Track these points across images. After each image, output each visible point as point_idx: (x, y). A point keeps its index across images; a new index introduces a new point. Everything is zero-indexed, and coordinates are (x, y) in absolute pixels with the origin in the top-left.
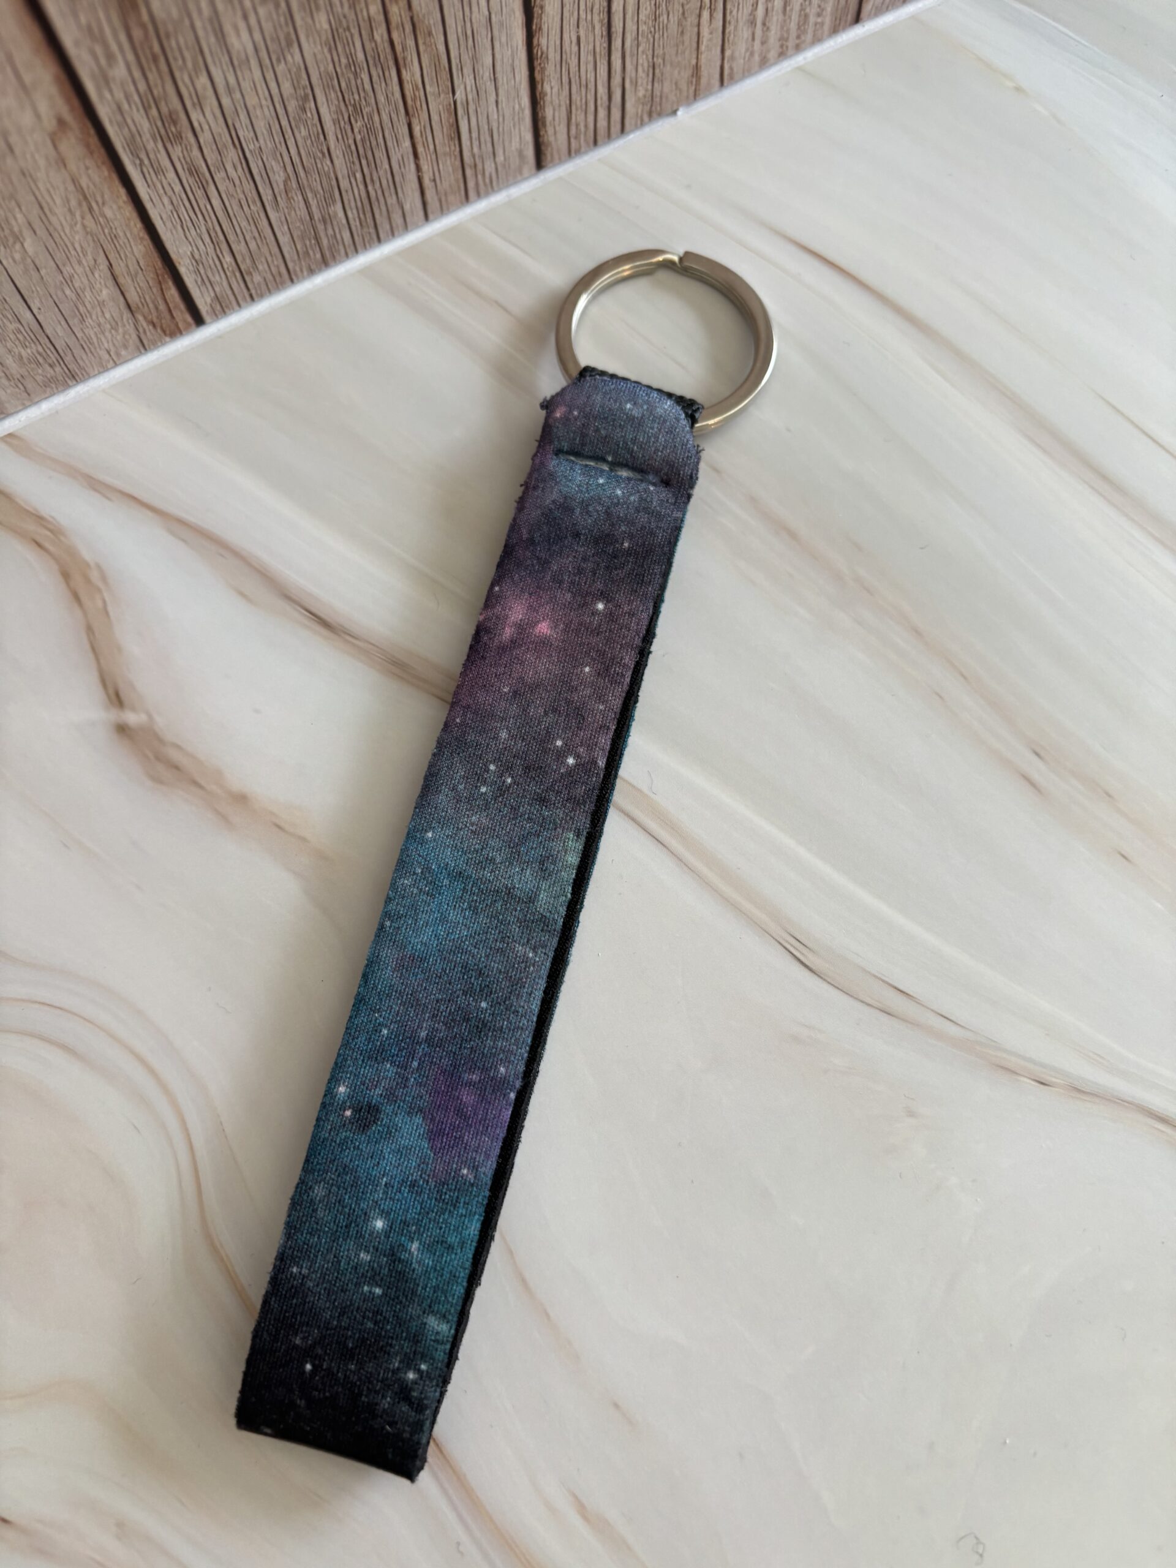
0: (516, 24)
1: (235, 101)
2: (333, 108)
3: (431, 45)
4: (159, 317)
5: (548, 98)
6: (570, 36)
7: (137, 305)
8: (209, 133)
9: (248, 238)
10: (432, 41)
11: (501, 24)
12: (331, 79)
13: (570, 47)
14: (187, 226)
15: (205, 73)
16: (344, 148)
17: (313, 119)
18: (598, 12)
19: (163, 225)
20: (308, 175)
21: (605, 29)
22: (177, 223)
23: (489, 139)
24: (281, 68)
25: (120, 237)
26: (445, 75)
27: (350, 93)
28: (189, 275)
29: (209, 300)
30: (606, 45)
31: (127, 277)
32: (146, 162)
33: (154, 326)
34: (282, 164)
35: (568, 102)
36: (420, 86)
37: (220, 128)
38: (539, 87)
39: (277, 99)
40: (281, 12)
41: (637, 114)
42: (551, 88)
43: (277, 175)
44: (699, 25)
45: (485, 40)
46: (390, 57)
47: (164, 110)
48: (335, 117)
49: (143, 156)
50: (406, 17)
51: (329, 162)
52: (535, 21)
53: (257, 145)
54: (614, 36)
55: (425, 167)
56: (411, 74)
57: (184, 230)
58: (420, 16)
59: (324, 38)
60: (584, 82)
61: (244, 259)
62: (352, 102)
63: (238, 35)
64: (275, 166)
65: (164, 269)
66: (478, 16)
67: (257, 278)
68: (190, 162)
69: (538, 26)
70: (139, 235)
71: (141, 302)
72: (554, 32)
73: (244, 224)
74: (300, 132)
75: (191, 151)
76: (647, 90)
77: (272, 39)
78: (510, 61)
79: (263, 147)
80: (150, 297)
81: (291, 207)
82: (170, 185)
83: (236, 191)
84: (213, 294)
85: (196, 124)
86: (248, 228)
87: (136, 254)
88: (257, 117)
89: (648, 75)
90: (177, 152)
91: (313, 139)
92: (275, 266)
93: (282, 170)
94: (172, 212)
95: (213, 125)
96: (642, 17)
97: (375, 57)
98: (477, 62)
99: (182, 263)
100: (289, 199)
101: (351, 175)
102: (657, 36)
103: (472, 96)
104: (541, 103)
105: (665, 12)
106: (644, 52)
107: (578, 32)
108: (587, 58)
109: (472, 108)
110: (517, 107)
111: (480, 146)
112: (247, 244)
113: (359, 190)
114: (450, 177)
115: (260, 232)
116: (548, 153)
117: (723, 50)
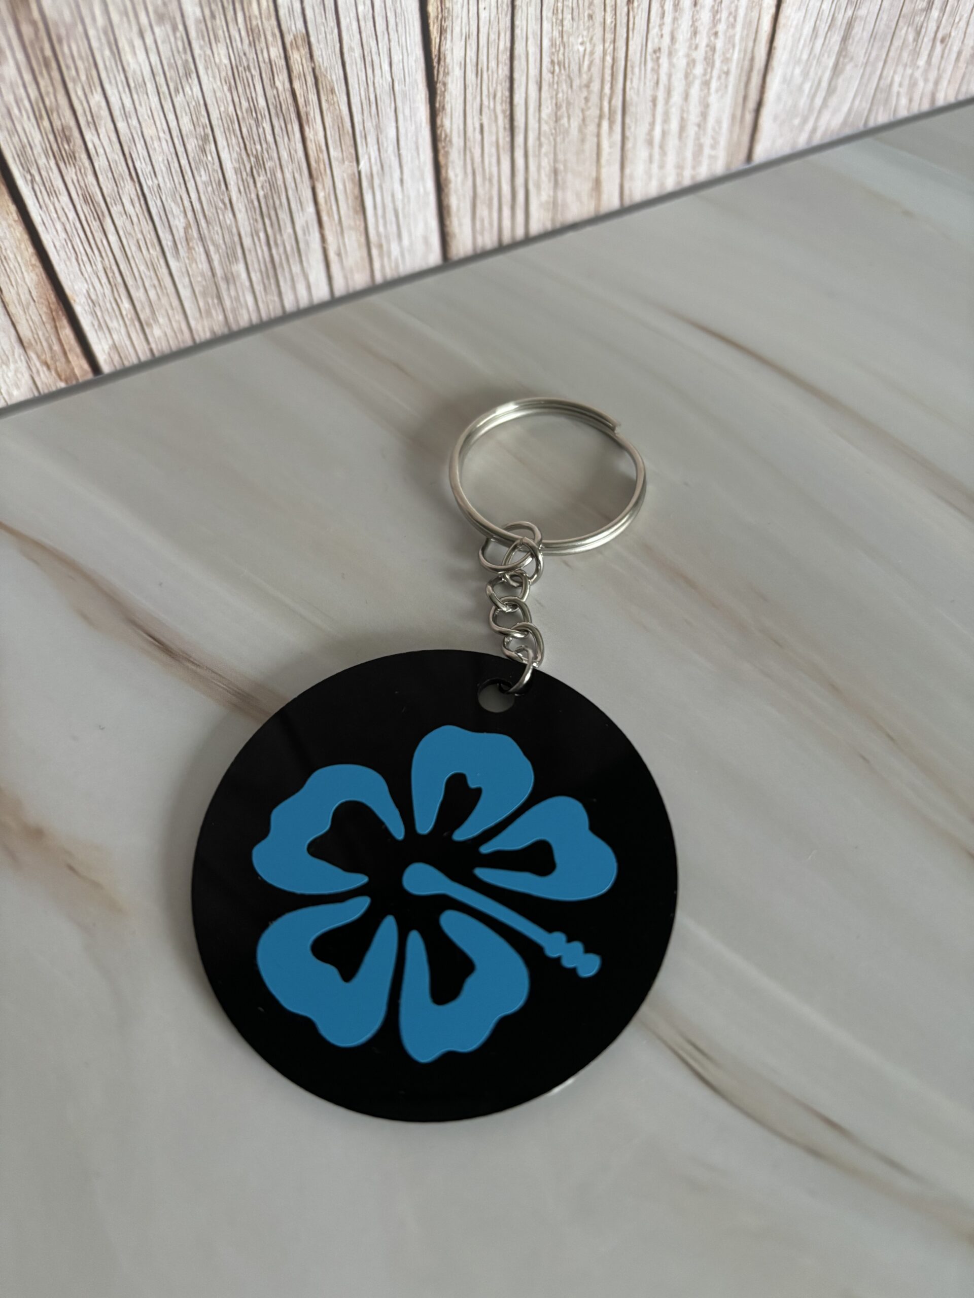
0: (419, 97)
1: (131, 127)
2: (235, 155)
3: (334, 103)
4: (53, 358)
5: (452, 186)
6: (473, 122)
7: (30, 340)
8: (104, 156)
9: (147, 284)
10: (335, 99)
11: (405, 95)
12: (232, 122)
13: (474, 135)
14: (82, 260)
15: (99, 89)
16: (246, 201)
17: (214, 164)
18: (500, 101)
19: (56, 253)
20: (210, 227)
21: (507, 121)
22: (71, 254)
23: (394, 219)
24: (179, 100)
25: (10, 260)
26: (348, 140)
27: (252, 142)
28: (85, 315)
29: (106, 348)
30: (508, 139)
31: (18, 306)
32: (38, 178)
33: (48, 368)
34: (182, 209)
35: (471, 193)
36: (324, 148)
37: (116, 156)
38: (443, 172)
39: (175, 133)
40: (178, 35)
42: (455, 174)
43: (177, 219)
44: (598, 135)
45: (388, 110)
46: (292, 109)
47: (57, 124)
48: (237, 165)
49: (34, 171)
50: (308, 66)
51: (231, 215)
52: (438, 98)
53: (156, 182)
54: (517, 131)
55: (330, 238)
56: (314, 133)
57: (79, 264)
58: (323, 70)
59: (223, 74)
60: (487, 176)
61: (143, 308)
62: (254, 152)
63: (134, 54)
64: (175, 209)
65: (58, 304)
66: (381, 82)
67: (156, 333)
68: (84, 187)
69: (442, 105)
70: (30, 261)
71: (34, 338)
72: (457, 114)
73: (142, 268)
74: (201, 176)
75: (86, 176)
76: (549, 196)
77: (170, 65)
78: (414, 139)
79: (162, 185)
80: (44, 334)
81: (193, 260)
82: (63, 209)
83: (134, 229)
84: (110, 342)
85: (90, 146)
86: (149, 273)
87: (29, 284)
88: (155, 149)
89: (549, 181)
90: (70, 174)
91: (214, 186)
92: (176, 321)
93: (182, 215)
94: (66, 241)
95: (108, 151)
96: (544, 115)
97: (276, 107)
98: (381, 133)
99: (77, 301)
100: (190, 249)
101: (254, 234)
102: (559, 139)
103: (376, 169)
104: (446, 190)
105: (566, 115)
106: (546, 154)
107: (481, 119)
108: (490, 149)
109: (376, 182)
110: (422, 190)
111: (385, 225)
112: (146, 291)
113: (263, 252)
114: (355, 253)
115: (160, 281)
116: (453, 245)
117: (622, 168)
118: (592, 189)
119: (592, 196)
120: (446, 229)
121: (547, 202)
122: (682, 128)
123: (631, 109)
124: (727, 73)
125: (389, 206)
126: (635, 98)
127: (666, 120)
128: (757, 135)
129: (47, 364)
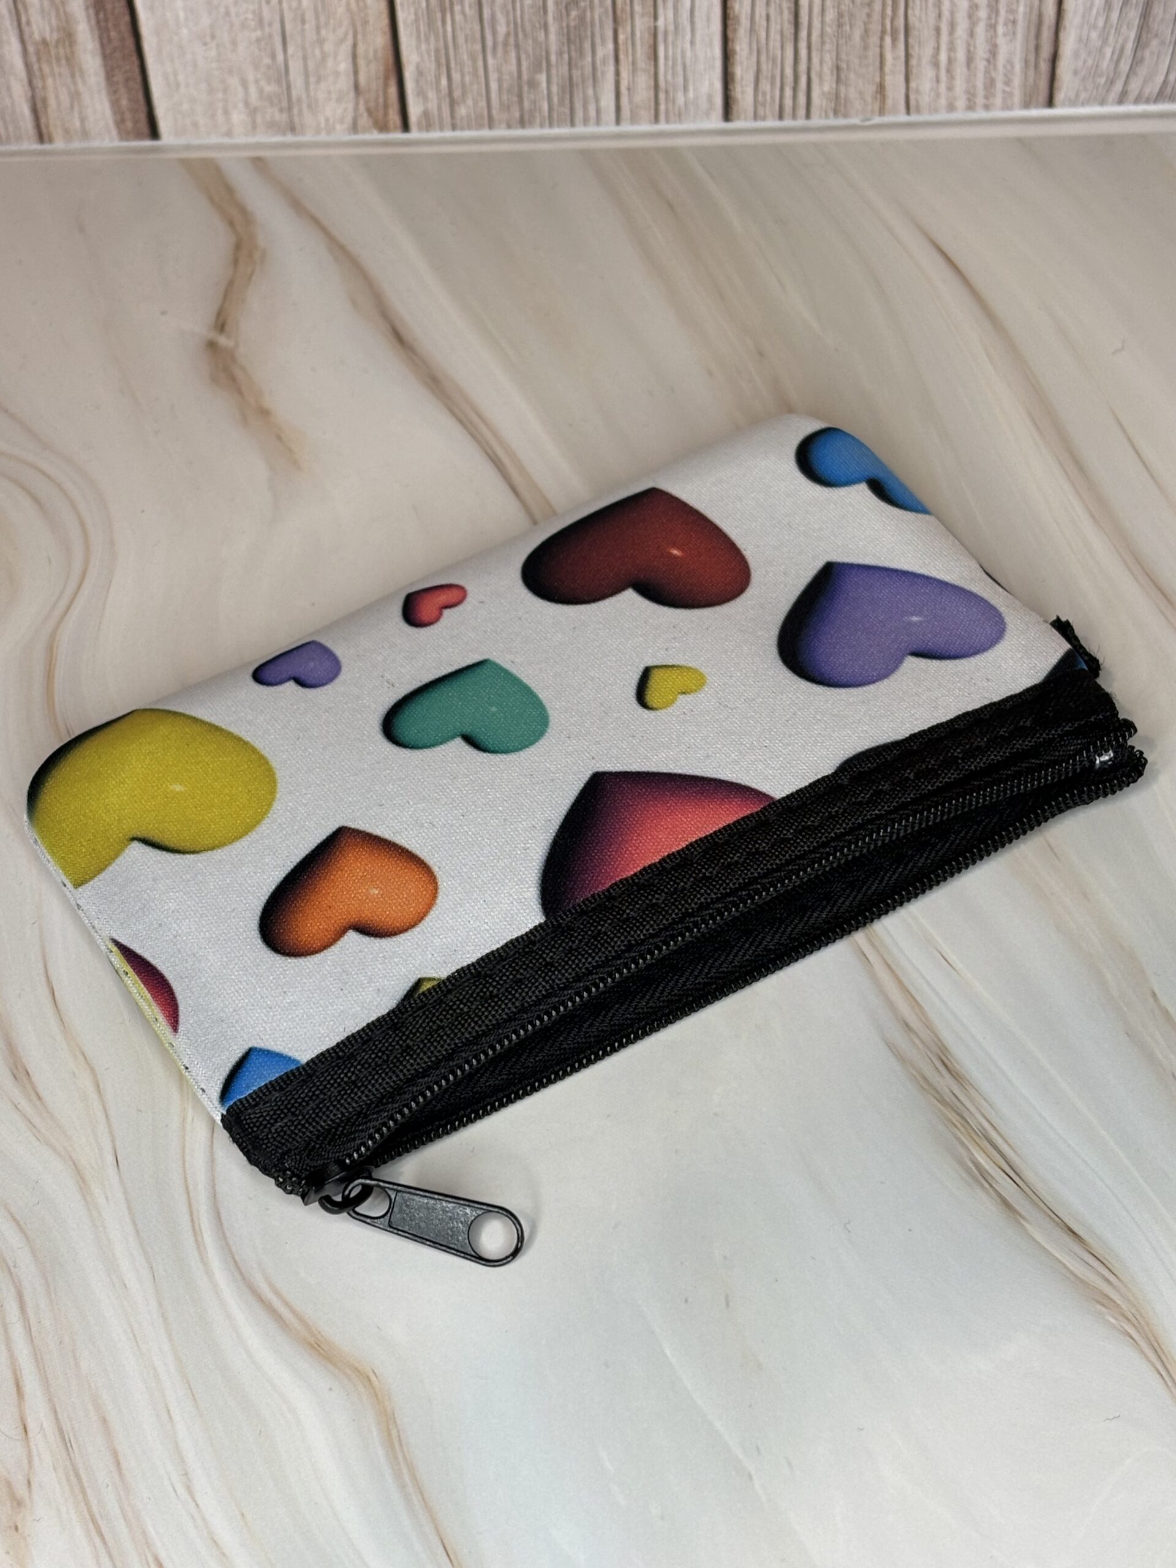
4: (376, 108)
5: (738, 58)
6: (760, 11)
7: (363, 88)
9: (465, 71)
13: (760, 21)
14: (421, 40)
16: (558, 27)
19: (403, 29)
20: (526, 39)
21: (792, 17)
22: (414, 33)
23: (682, 73)
25: (370, 24)
28: (411, 81)
29: (418, 114)
30: (792, 31)
31: (364, 60)
33: (370, 117)
34: (507, 20)
35: (755, 68)
36: (628, 2)
38: (730, 44)
41: (821, 106)
42: (741, 47)
43: (501, 26)
44: (881, 47)
51: (543, 34)
54: (801, 26)
55: (624, 74)
57: (418, 41)
60: (771, 57)
61: (457, 88)
64: (501, 19)
65: (394, 67)
67: (462, 112)
70: (384, 30)
71: (367, 87)
73: (465, 57)
76: (831, 87)
78: (707, 13)
80: (375, 87)
81: (506, 61)
83: (466, 27)
84: (423, 109)
86: (468, 61)
87: (377, 46)
89: (832, 73)
91: (536, 10)
92: (479, 107)
93: (506, 25)
96: (828, 19)
98: (678, 2)
99: (409, 68)
100: (506, 52)
101: (560, 54)
102: (842, 41)
103: (671, 28)
104: (731, 60)
105: (848, 23)
106: (830, 52)
107: (767, 10)
108: (775, 36)
109: (670, 38)
110: (709, 54)
111: (674, 74)
112: (463, 75)
113: (565, 69)
114: (643, 92)
115: (476, 70)
116: (735, 109)
117: (907, 80)
118: (877, 92)
119: (876, 98)
120: (729, 93)
121: (829, 93)
122: (970, 60)
123: (914, 33)
124: (1014, 22)
125: (679, 62)
126: (917, 25)
127: (952, 48)
128: (1057, 84)
129: (369, 112)
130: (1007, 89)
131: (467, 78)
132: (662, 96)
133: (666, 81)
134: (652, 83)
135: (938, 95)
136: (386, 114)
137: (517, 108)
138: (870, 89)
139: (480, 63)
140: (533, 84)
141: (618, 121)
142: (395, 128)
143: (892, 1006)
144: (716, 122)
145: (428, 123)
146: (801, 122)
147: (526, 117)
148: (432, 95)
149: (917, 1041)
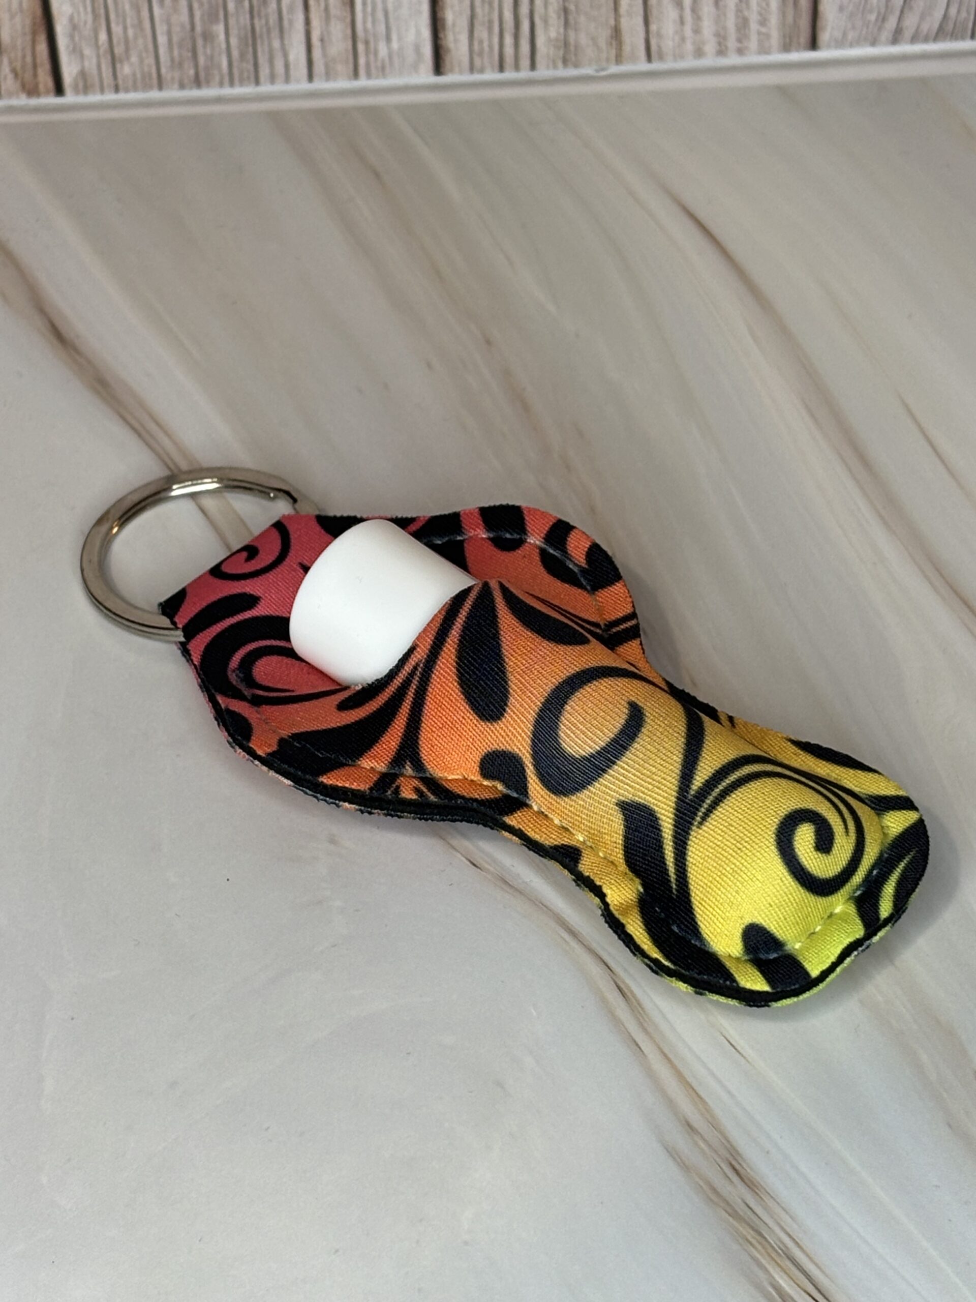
9: (129, 21)
23: (383, 20)
28: (64, 36)
29: (74, 72)
33: (16, 75)
35: (469, 12)
41: (548, 54)
55: (316, 23)
61: (119, 42)
65: (42, 20)
67: (125, 69)
73: (127, 7)
76: (558, 33)
80: (21, 45)
81: (176, 10)
84: (79, 66)
86: (132, 13)
89: (559, 18)
92: (147, 62)
99: (60, 21)
104: (441, 3)
111: (374, 22)
112: (125, 29)
113: (245, 19)
114: (339, 44)
115: (140, 22)
116: (448, 60)
117: (647, 22)
118: (612, 37)
119: (611, 44)
120: (440, 42)
121: (557, 40)
125: (380, 7)
128: (820, 24)
129: (14, 71)
130: (764, 30)
131: (130, 32)
132: (361, 47)
133: (366, 30)
134: (349, 32)
135: (683, 39)
136: (35, 75)
137: (192, 65)
138: (604, 35)
139: (145, 14)
140: (208, 37)
141: (310, 77)
142: (47, 93)
143: (671, 1104)
144: (425, 76)
145: (85, 84)
146: (525, 74)
147: (202, 75)
148: (88, 51)
149: (702, 1145)
